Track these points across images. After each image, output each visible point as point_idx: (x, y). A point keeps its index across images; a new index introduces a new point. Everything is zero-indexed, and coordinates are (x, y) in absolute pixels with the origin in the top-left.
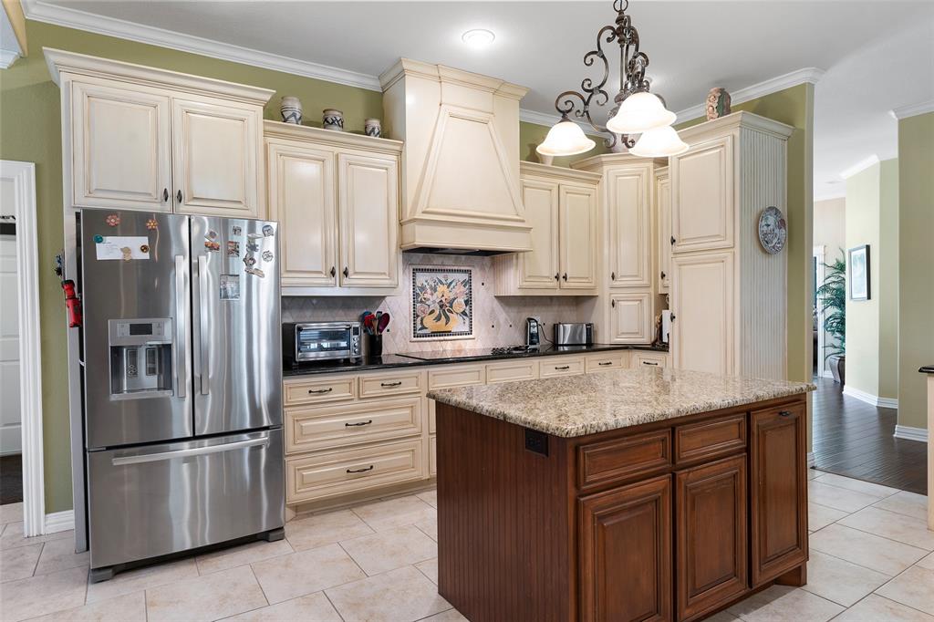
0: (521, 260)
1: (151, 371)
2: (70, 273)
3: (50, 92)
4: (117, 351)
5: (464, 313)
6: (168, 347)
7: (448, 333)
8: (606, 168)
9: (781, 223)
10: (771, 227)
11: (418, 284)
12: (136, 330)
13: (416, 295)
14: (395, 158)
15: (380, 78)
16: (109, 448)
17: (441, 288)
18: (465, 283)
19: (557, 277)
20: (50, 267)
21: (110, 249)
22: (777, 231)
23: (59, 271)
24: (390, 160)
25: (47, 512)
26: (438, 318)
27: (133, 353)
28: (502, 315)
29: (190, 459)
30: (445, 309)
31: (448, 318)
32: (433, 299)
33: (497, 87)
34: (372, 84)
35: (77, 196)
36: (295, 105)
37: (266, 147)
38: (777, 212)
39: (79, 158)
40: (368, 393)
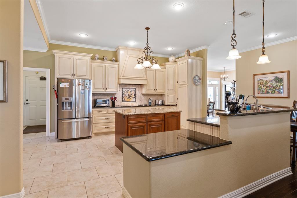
0: (146, 86)
1: (69, 106)
2: (56, 89)
3: (53, 56)
4: (63, 102)
5: (134, 97)
6: (72, 102)
7: (130, 101)
8: (167, 65)
9: (200, 79)
10: (197, 80)
11: (124, 91)
12: (66, 99)
13: (123, 93)
14: (117, 65)
15: (116, 49)
16: (61, 119)
17: (128, 92)
18: (134, 91)
19: (155, 90)
20: (52, 87)
21: (62, 85)
22: (199, 80)
23: (54, 88)
24: (117, 66)
25: (50, 132)
26: (128, 98)
27: (66, 103)
28: (143, 98)
29: (77, 122)
30: (130, 96)
31: (130, 98)
32: (127, 94)
33: (140, 50)
34: (114, 50)
35: (57, 75)
36: (97, 56)
37: (91, 65)
38: (198, 76)
39: (58, 69)
40: (109, 112)
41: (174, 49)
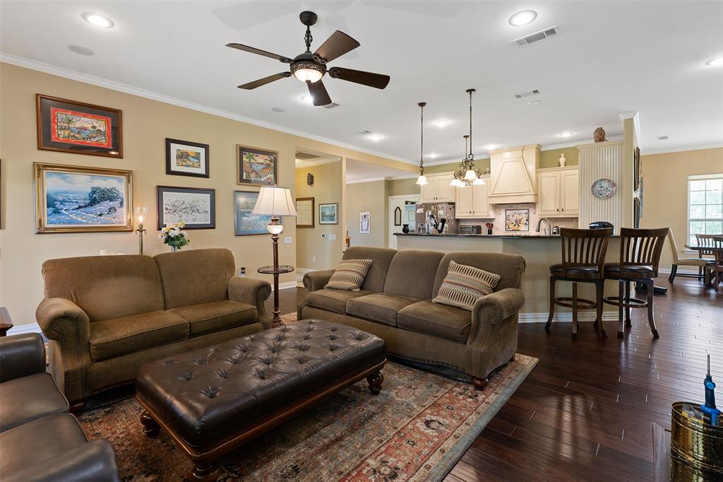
5: (526, 224)
7: (519, 230)
9: (613, 185)
11: (507, 214)
13: (506, 218)
17: (515, 215)
18: (526, 214)
19: (558, 211)
22: (610, 188)
26: (515, 225)
30: (518, 222)
31: (519, 226)
32: (513, 219)
33: (522, 148)
38: (609, 180)
41: (574, 133)
